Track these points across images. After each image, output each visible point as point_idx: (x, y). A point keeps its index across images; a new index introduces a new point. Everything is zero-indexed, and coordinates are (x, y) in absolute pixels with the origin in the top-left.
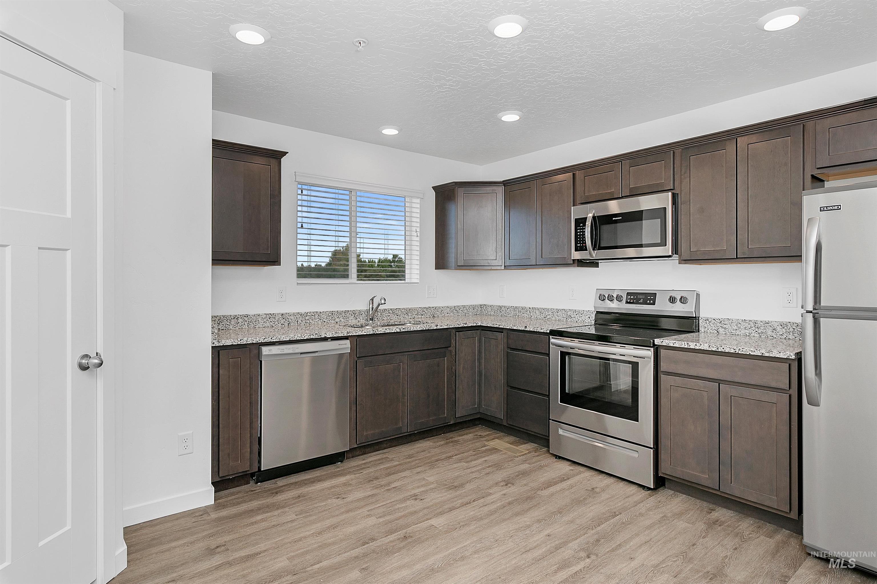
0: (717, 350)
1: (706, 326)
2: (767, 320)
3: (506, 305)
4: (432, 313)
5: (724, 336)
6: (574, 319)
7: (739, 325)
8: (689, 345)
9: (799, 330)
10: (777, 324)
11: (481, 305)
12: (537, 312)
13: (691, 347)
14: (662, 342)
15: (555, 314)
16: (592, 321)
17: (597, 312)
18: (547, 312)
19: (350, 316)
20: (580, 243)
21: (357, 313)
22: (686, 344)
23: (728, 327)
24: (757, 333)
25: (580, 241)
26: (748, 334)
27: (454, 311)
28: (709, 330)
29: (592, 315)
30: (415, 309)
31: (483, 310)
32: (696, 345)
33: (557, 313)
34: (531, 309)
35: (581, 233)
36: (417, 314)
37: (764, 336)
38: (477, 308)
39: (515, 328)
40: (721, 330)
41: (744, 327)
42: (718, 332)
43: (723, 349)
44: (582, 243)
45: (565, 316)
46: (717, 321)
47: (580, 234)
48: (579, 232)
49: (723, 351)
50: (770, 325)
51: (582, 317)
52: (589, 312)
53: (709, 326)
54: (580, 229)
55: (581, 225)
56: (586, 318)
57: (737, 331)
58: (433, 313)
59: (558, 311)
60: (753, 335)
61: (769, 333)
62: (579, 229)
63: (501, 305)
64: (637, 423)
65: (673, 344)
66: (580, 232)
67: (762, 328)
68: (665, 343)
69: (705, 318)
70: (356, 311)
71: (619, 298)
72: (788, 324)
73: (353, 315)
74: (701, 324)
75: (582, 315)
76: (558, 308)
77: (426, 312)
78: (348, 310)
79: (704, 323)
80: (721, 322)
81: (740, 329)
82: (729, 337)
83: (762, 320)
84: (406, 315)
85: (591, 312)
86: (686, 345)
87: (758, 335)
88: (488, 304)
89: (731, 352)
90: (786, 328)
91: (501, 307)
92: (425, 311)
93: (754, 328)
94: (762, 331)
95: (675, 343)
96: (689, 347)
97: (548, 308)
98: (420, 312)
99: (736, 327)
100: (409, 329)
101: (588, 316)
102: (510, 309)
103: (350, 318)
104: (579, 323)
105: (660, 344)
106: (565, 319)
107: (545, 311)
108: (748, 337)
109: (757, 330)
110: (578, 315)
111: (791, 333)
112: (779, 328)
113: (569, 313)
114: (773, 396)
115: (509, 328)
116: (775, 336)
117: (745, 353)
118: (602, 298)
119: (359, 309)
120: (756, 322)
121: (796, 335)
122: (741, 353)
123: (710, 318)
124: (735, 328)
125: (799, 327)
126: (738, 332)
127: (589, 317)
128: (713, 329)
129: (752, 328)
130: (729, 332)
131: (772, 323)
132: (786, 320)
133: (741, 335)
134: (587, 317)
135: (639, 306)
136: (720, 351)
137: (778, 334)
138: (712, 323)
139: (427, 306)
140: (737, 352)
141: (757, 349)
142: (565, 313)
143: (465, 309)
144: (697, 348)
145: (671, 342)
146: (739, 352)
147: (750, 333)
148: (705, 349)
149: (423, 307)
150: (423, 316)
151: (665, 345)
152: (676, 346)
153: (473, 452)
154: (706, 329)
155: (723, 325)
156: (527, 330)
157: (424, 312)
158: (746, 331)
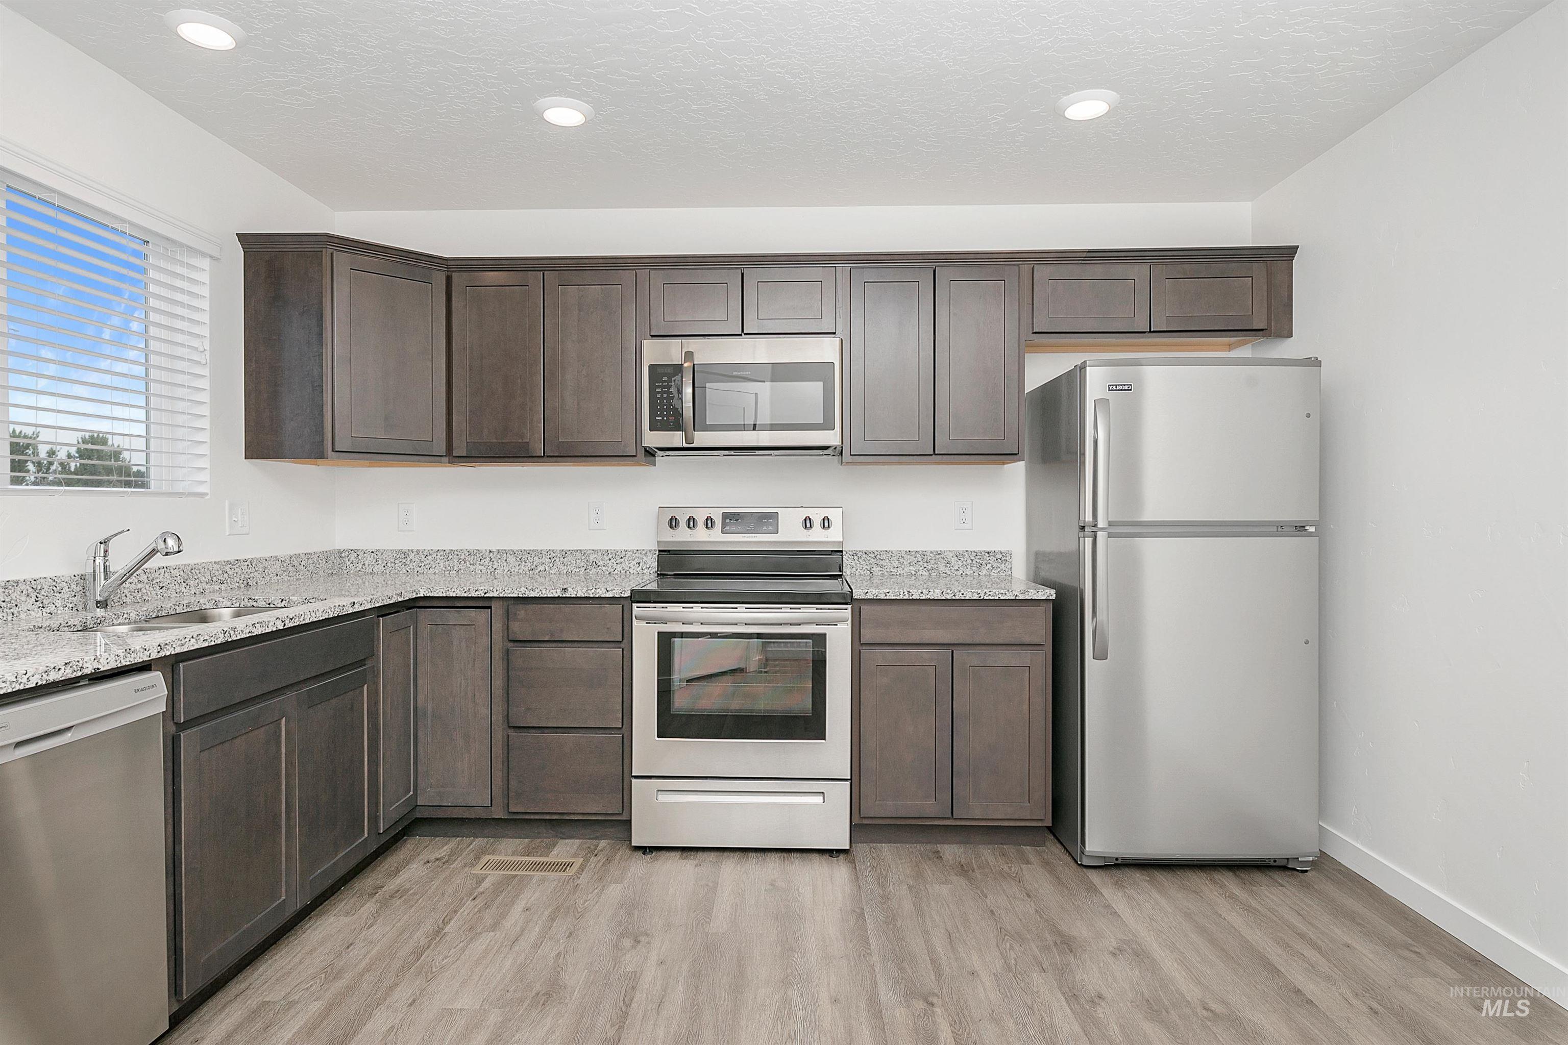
0: (954, 598)
1: (854, 565)
2: (938, 549)
3: (421, 548)
4: (243, 576)
5: (881, 578)
6: (604, 569)
7: (901, 560)
8: (910, 594)
9: (978, 561)
10: (952, 555)
11: (340, 552)
12: (511, 559)
13: (914, 597)
14: (867, 593)
15: (557, 560)
16: (646, 570)
17: (660, 551)
18: (536, 558)
19: (23, 599)
20: (662, 415)
21: (46, 587)
22: (906, 593)
23: (886, 564)
24: (925, 569)
25: (662, 410)
26: (914, 573)
27: (291, 568)
28: (858, 570)
29: (645, 558)
30: (205, 567)
31: (348, 563)
32: (922, 593)
33: (562, 559)
34: (495, 553)
35: (665, 395)
36: (210, 582)
37: (935, 574)
38: (333, 559)
39: (533, 594)
40: (876, 569)
41: (909, 561)
42: (871, 573)
43: (963, 594)
44: (665, 416)
45: (582, 564)
46: (870, 555)
47: (662, 396)
48: (659, 393)
49: (963, 598)
50: (942, 556)
51: (623, 565)
52: (639, 552)
53: (858, 565)
54: (662, 387)
55: (665, 379)
56: (631, 565)
57: (898, 569)
58: (247, 576)
59: (564, 554)
60: (920, 572)
61: (942, 568)
62: (658, 387)
63: (405, 548)
64: (823, 741)
65: (884, 595)
66: (662, 393)
67: (933, 562)
68: (871, 595)
69: (852, 551)
70: (43, 581)
71: (709, 523)
72: (965, 553)
73: (33, 596)
74: (847, 562)
75: (622, 560)
76: (566, 548)
77: (230, 573)
78: (15, 578)
79: (850, 561)
80: (875, 557)
81: (903, 566)
82: (887, 578)
83: (932, 549)
84: (184, 584)
85: (644, 552)
86: (907, 595)
87: (927, 574)
88: (365, 548)
89: (975, 598)
90: (962, 559)
91: (405, 554)
92: (228, 570)
93: (921, 563)
94: (933, 566)
95: (888, 593)
96: (911, 598)
97: (539, 548)
98: (217, 573)
99: (897, 562)
100: (301, 619)
101: (637, 560)
102: (434, 555)
103: (24, 607)
104: (616, 577)
105: (863, 598)
106: (583, 569)
107: (533, 556)
108: (914, 578)
109: (925, 565)
110: (612, 561)
111: (969, 567)
112: (954, 560)
113: (592, 558)
114: (1025, 657)
115: (516, 596)
116: (949, 573)
117: (993, 598)
118: (673, 523)
119: (52, 576)
120: (925, 553)
121: (975, 568)
122: (987, 598)
123: (860, 551)
124: (896, 564)
125: (978, 557)
126: (900, 571)
127: (639, 563)
128: (864, 568)
129: (919, 563)
130: (887, 572)
131: (945, 554)
132: (961, 548)
133: (905, 574)
134: (634, 562)
135: (749, 537)
136: (958, 598)
137: (953, 569)
138: (863, 558)
139: (232, 558)
140: (982, 598)
141: (1008, 591)
142: (583, 557)
143: (311, 561)
144: (924, 598)
145: (881, 592)
146: (985, 598)
147: (917, 571)
148: (936, 598)
149: (223, 560)
150: (223, 587)
151: (872, 597)
152: (890, 598)
153: (477, 902)
154: (854, 569)
155: (878, 561)
156: (568, 596)
157: (226, 575)
158: (912, 568)
